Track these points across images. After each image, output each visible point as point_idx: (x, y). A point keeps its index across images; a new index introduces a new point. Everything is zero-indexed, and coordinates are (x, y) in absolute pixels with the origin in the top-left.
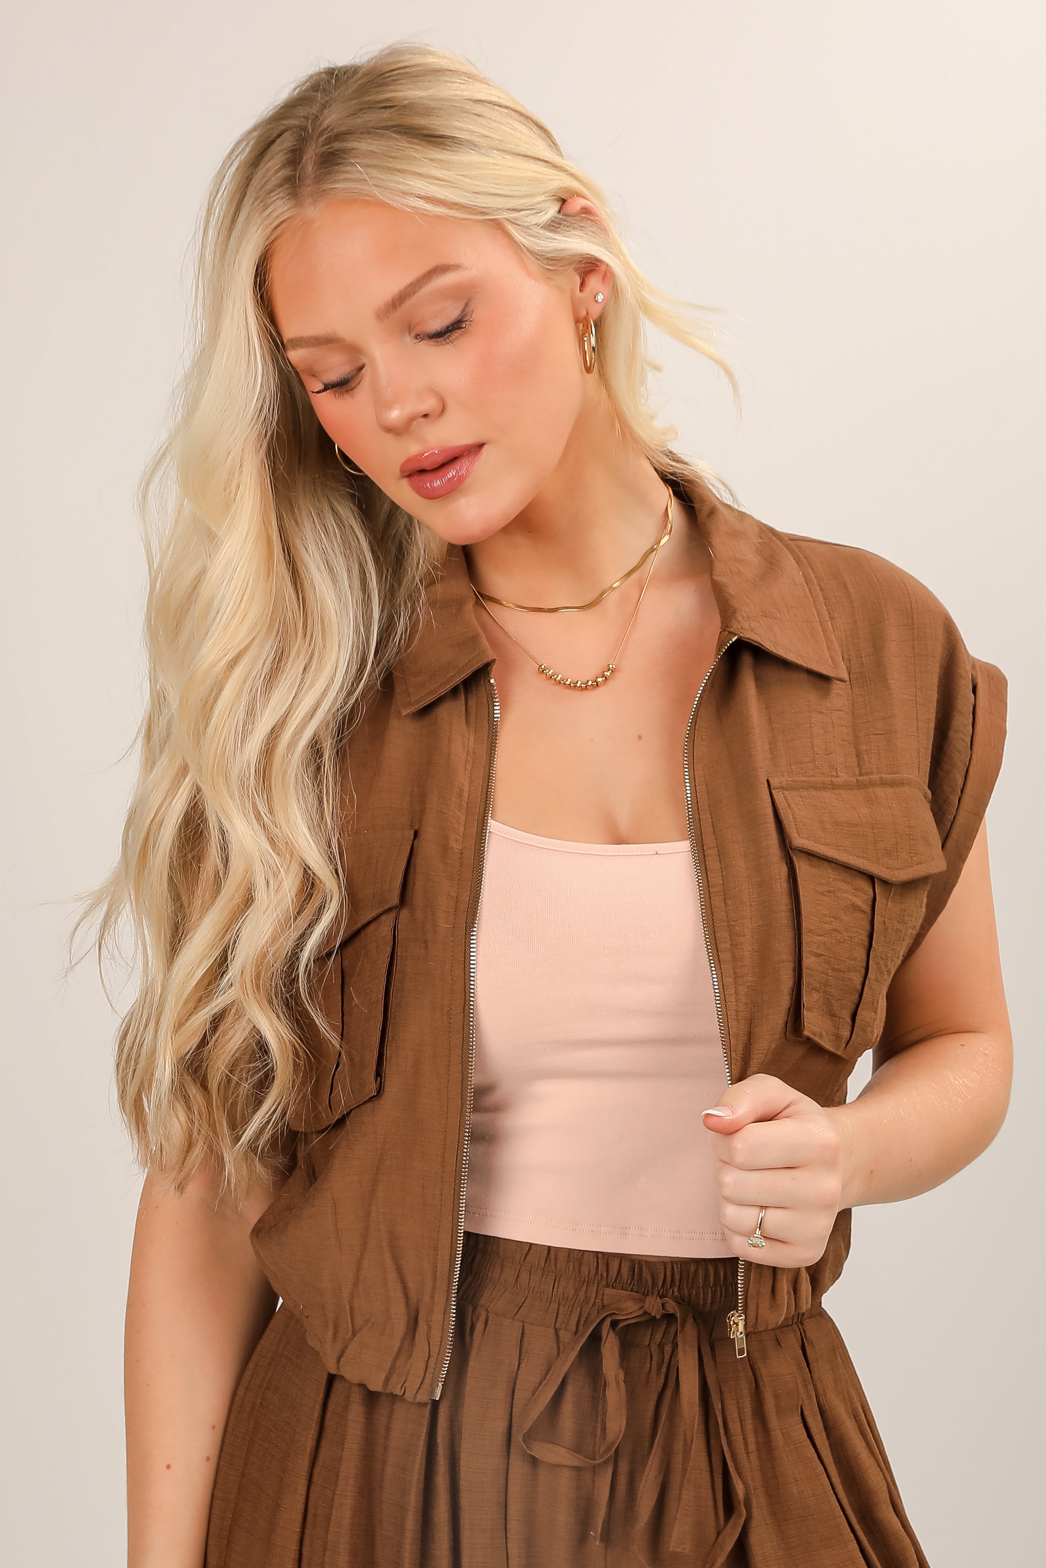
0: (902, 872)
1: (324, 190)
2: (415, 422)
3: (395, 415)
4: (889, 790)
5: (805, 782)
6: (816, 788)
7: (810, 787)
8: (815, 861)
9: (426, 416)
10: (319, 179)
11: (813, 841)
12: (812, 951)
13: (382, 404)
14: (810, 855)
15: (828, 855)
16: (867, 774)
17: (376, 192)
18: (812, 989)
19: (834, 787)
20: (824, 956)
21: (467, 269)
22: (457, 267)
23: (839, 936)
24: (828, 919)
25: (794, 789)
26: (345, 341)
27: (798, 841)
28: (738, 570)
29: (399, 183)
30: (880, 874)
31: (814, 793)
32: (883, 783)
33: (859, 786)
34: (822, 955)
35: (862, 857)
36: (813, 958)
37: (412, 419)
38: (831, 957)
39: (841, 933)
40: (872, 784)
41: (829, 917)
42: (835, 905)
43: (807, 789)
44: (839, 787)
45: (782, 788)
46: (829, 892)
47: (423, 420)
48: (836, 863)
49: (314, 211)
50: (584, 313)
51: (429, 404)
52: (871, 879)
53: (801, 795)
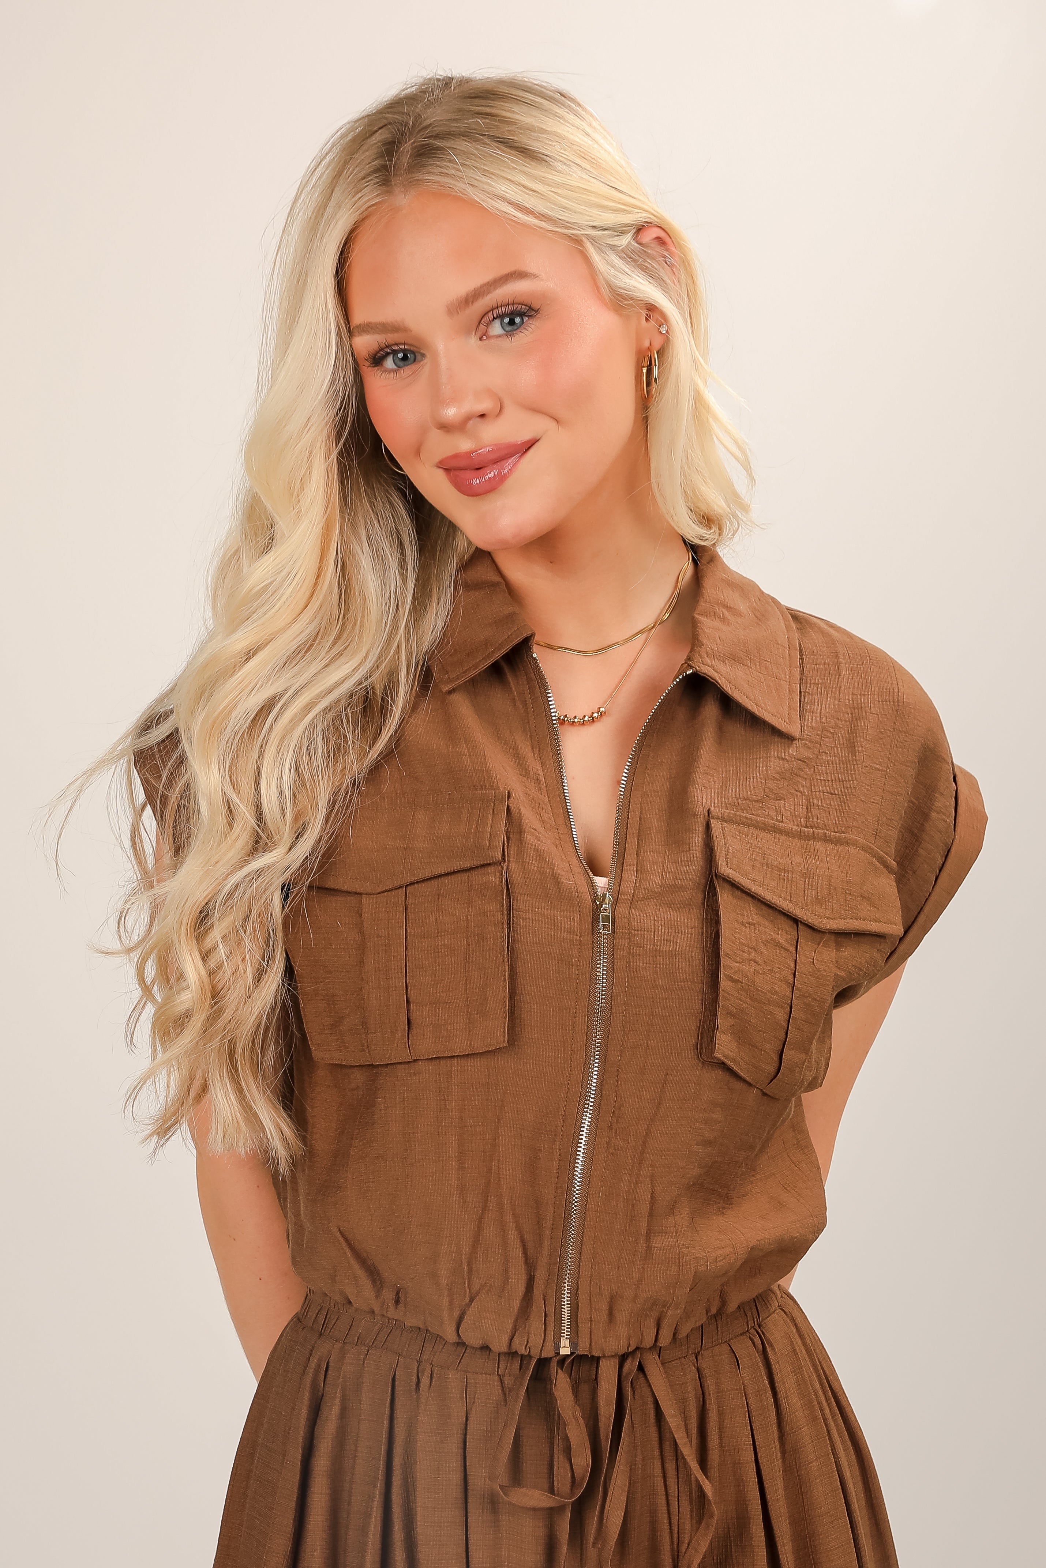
0: (831, 922)
1: (417, 180)
2: (471, 422)
3: (451, 413)
4: (831, 846)
5: (747, 818)
6: (757, 827)
7: (751, 825)
8: (738, 893)
9: (482, 416)
10: (412, 169)
11: (740, 873)
12: (728, 975)
13: (437, 399)
14: (734, 886)
15: (753, 890)
16: (812, 827)
17: (470, 190)
18: (728, 1013)
19: (775, 830)
20: (742, 983)
21: (542, 280)
22: (534, 276)
23: (758, 968)
24: (746, 949)
25: (735, 823)
26: (411, 331)
27: (724, 869)
28: (723, 614)
29: (489, 185)
30: (805, 919)
31: (754, 831)
32: (826, 839)
33: (801, 836)
34: (739, 981)
35: (788, 900)
36: (729, 983)
37: (468, 418)
38: (749, 986)
39: (761, 966)
40: (814, 837)
41: (748, 947)
42: (754, 937)
43: (748, 825)
44: (781, 831)
45: (723, 819)
46: (749, 923)
47: (479, 419)
48: (759, 900)
49: (403, 199)
50: (647, 344)
51: (484, 406)
52: (796, 921)
53: (739, 830)
